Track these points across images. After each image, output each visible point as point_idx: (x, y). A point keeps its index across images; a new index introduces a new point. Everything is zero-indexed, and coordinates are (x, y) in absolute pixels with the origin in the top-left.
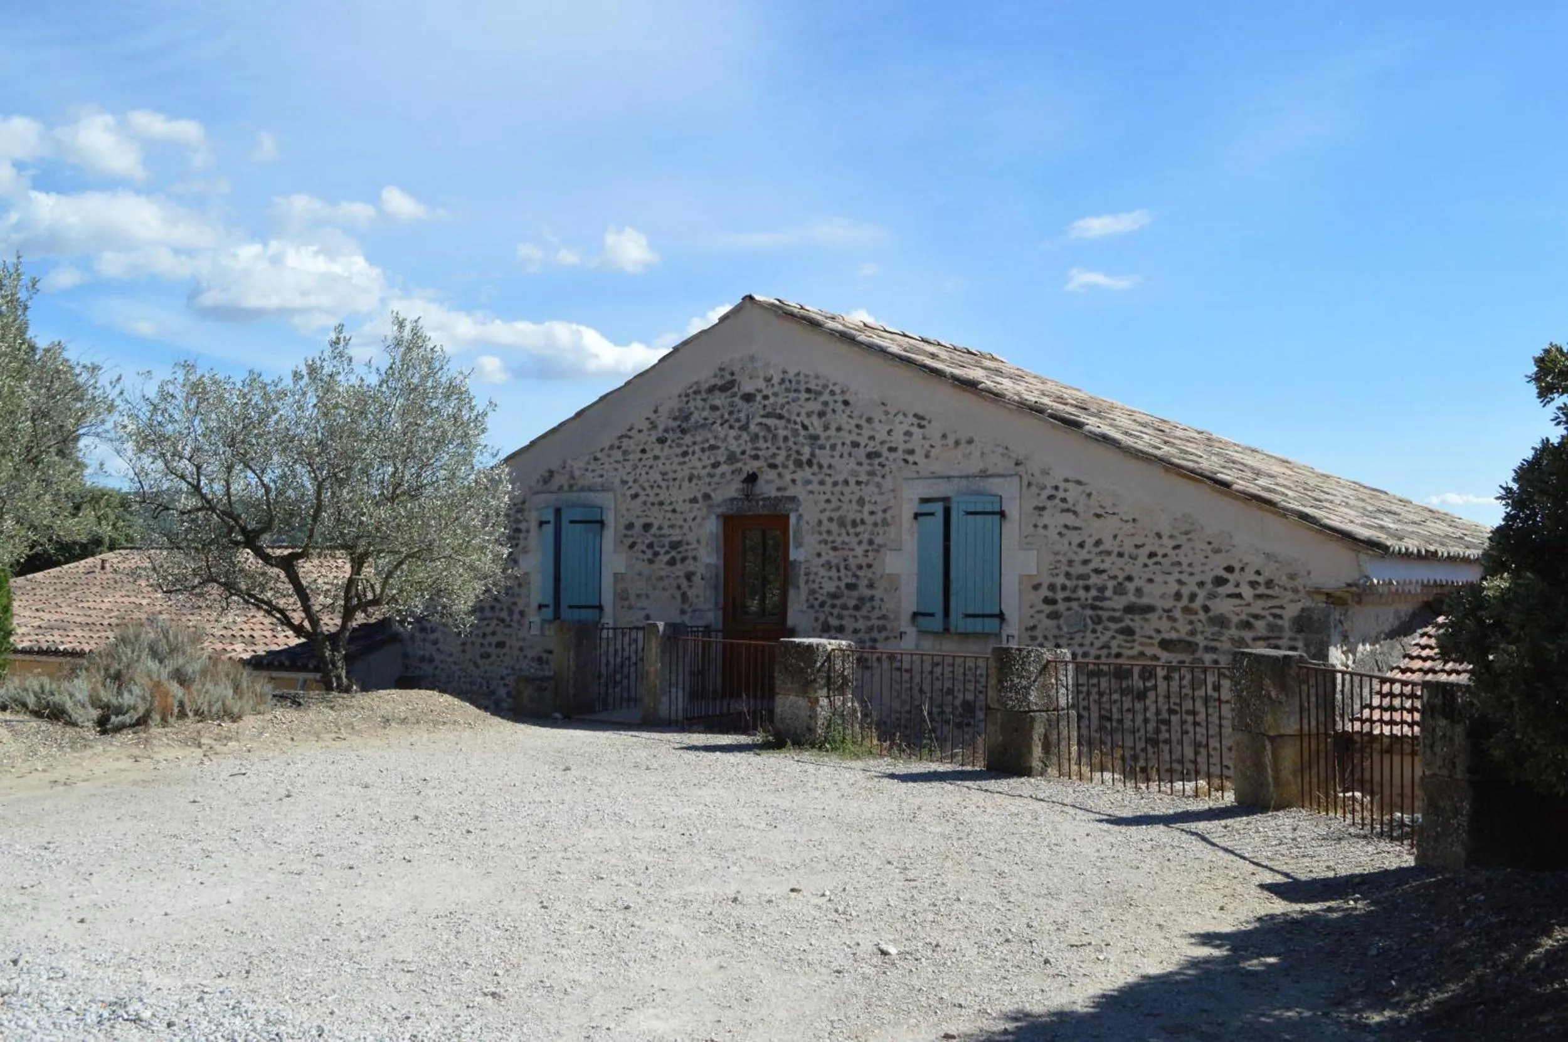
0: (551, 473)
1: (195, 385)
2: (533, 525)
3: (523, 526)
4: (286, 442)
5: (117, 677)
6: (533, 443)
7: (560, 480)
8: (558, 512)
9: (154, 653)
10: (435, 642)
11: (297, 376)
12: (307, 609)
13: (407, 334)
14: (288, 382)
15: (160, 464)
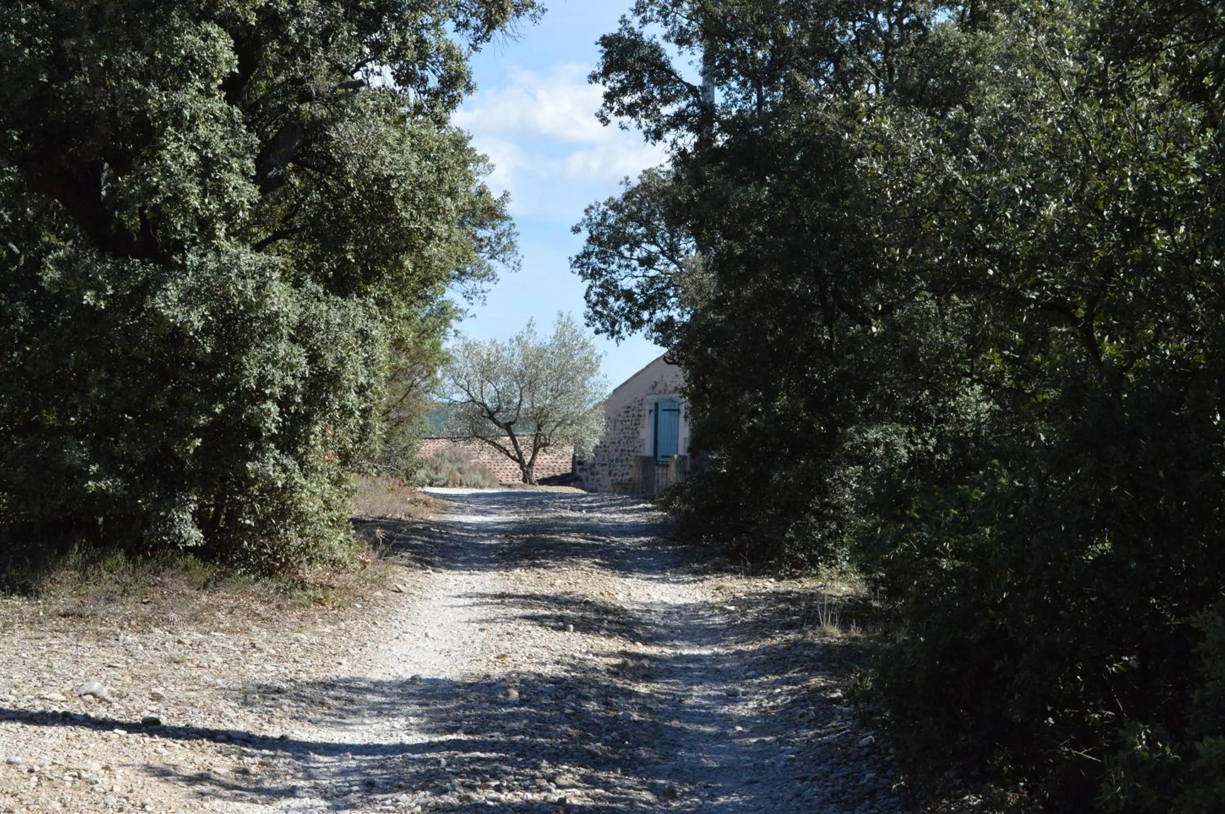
0: (656, 383)
1: (467, 346)
2: (647, 412)
3: (642, 413)
4: (507, 371)
5: (436, 469)
6: (647, 367)
7: (660, 387)
8: (657, 405)
9: (450, 462)
10: (598, 480)
11: (511, 341)
12: (516, 448)
13: (564, 320)
14: (507, 345)
15: (452, 382)
